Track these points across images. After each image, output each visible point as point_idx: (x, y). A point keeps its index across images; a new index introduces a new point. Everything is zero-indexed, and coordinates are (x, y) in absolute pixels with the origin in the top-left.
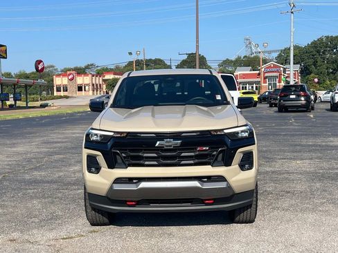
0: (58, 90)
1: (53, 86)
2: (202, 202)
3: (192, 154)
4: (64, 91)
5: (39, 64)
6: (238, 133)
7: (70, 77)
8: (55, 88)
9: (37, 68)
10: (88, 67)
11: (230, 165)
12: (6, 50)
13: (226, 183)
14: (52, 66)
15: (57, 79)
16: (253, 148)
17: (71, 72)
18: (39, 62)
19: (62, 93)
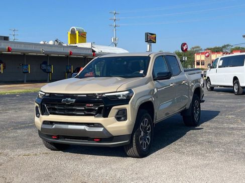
0: (198, 64)
1: (194, 61)
2: (93, 140)
3: (83, 108)
4: (202, 65)
5: (184, 46)
6: (119, 96)
7: (206, 55)
8: (195, 63)
9: (182, 49)
10: (224, 47)
11: (107, 117)
12: (155, 38)
13: (103, 128)
14: (198, 47)
15: (197, 56)
16: (128, 107)
17: (208, 51)
18: (184, 44)
19: (200, 67)
